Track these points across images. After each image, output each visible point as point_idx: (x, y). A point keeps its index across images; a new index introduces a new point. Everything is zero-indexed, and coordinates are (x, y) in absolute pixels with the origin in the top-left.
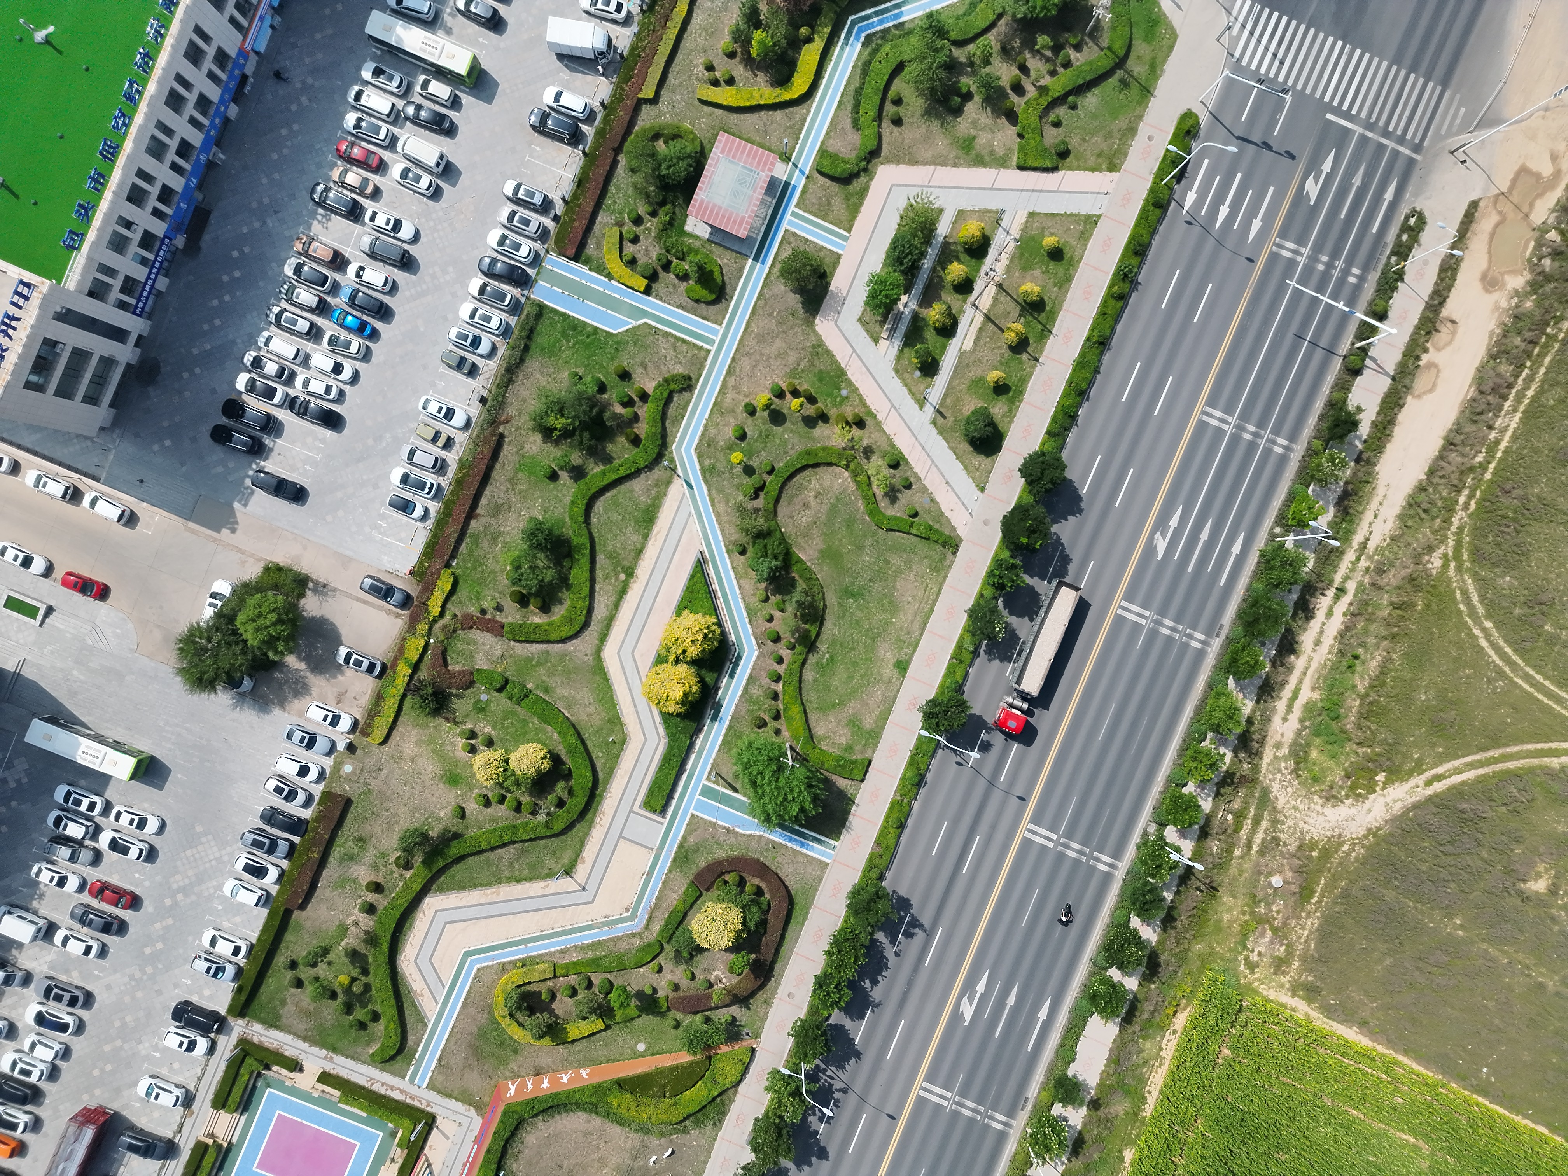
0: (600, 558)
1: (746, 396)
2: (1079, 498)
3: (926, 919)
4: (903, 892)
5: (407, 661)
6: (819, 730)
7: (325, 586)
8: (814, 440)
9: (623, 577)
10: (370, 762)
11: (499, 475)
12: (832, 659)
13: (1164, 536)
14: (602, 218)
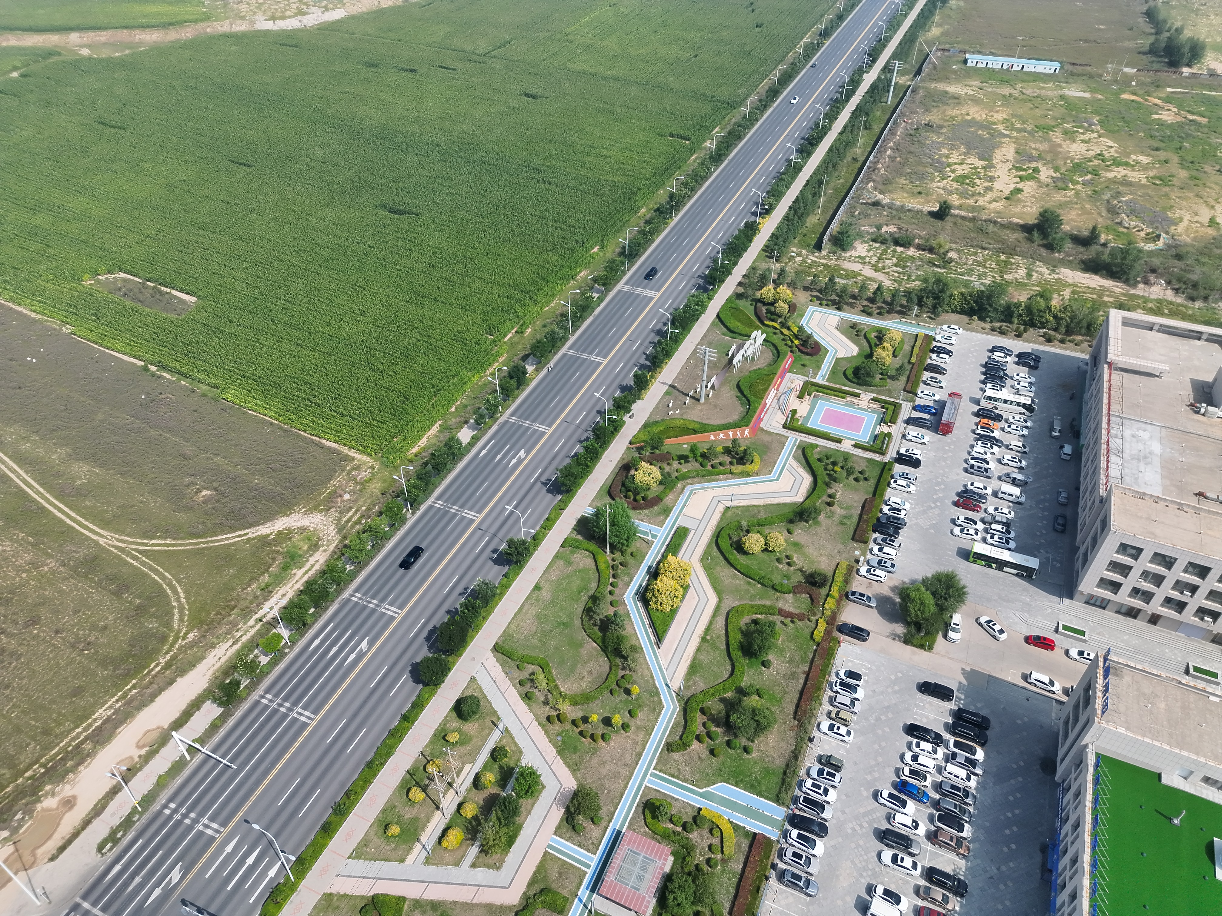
0: (723, 647)
1: (628, 737)
2: (411, 672)
3: (539, 484)
4: (550, 495)
5: (833, 597)
6: (589, 561)
7: (894, 639)
8: (582, 710)
9: (708, 637)
10: (845, 555)
11: (794, 696)
12: (579, 593)
13: (361, 649)
14: (737, 866)
